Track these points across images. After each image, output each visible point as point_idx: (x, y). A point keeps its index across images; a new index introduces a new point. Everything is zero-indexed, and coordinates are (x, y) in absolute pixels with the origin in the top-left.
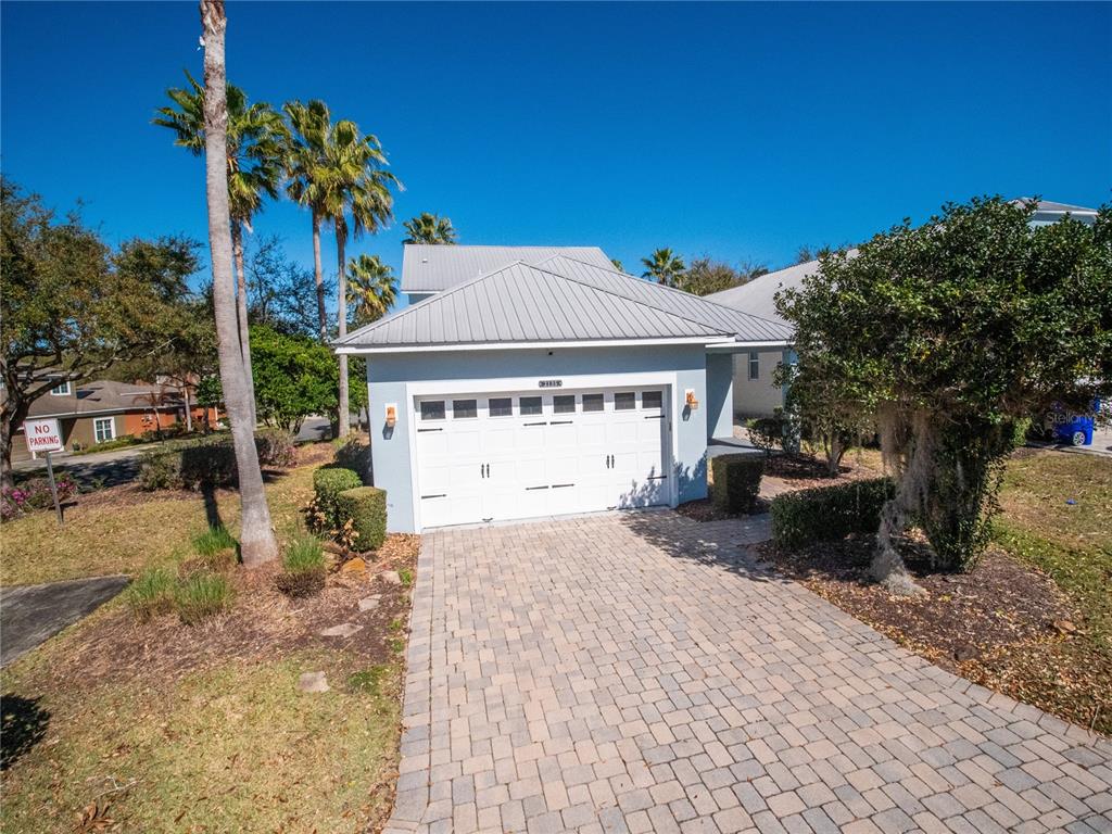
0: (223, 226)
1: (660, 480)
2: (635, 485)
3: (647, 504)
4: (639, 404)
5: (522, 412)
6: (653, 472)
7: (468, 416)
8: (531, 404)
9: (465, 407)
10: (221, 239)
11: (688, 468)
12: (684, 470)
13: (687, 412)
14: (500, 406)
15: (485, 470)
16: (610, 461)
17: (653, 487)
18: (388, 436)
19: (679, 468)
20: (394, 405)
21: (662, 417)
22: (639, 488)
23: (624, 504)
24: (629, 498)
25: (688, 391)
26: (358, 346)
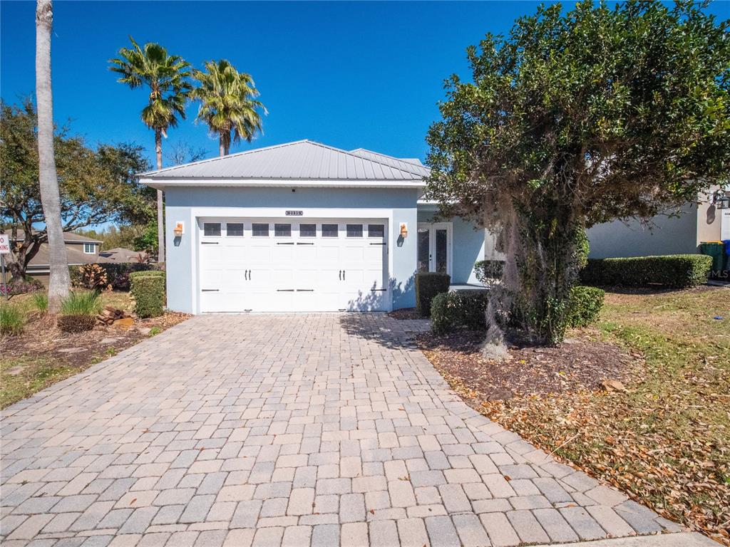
0: (44, 85)
1: (381, 292)
2: (360, 294)
3: (369, 310)
4: (365, 233)
5: (276, 234)
6: (375, 285)
7: (237, 235)
8: (283, 229)
9: (235, 229)
10: (43, 93)
11: (400, 283)
12: (397, 284)
13: (401, 240)
14: (260, 229)
15: (248, 275)
16: (342, 275)
17: (375, 297)
18: (177, 243)
19: (393, 282)
20: (182, 223)
21: (384, 244)
22: (364, 297)
23: (351, 307)
24: (356, 304)
25: (401, 224)
26: (154, 178)
